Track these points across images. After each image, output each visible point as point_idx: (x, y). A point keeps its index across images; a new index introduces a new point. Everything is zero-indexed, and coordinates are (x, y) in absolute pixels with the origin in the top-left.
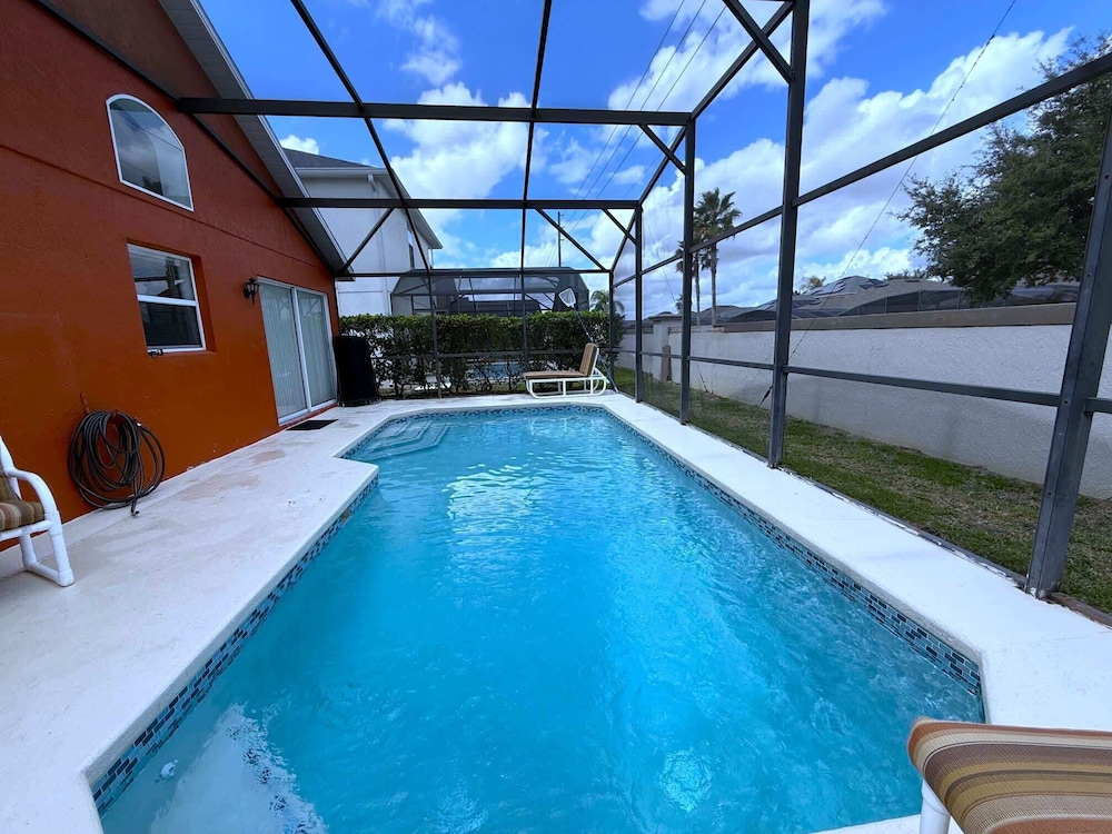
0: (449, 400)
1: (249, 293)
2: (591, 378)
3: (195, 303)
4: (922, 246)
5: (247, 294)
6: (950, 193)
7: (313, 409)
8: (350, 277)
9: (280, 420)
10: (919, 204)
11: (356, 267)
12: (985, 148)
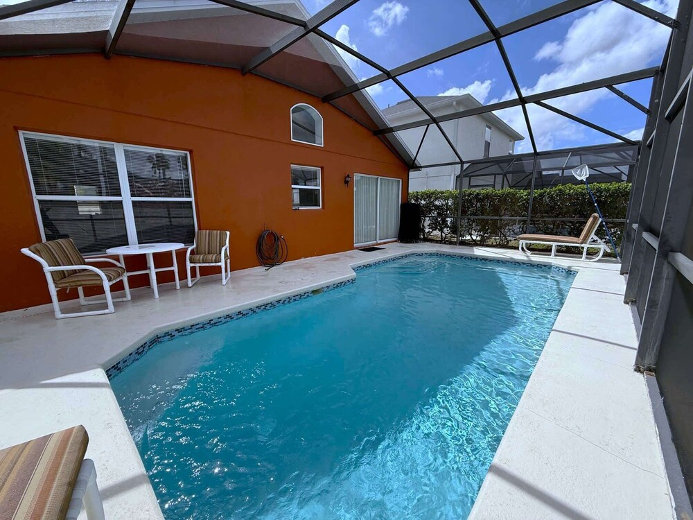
1: (347, 181)
2: (586, 246)
3: (320, 188)
5: (346, 182)
7: (379, 242)
8: (418, 168)
9: (355, 245)
11: (421, 161)
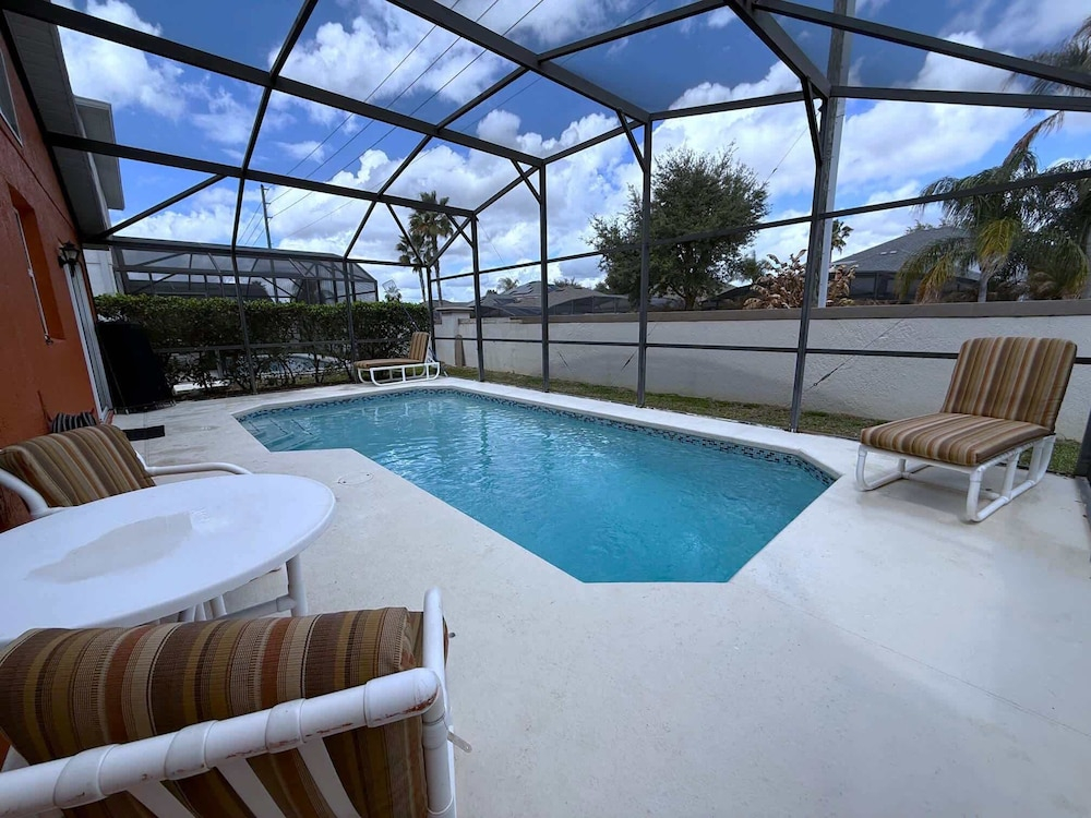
0: (277, 394)
2: (427, 364)
3: (31, 273)
4: (603, 265)
5: (62, 262)
6: (615, 231)
10: (600, 235)
12: (629, 204)
